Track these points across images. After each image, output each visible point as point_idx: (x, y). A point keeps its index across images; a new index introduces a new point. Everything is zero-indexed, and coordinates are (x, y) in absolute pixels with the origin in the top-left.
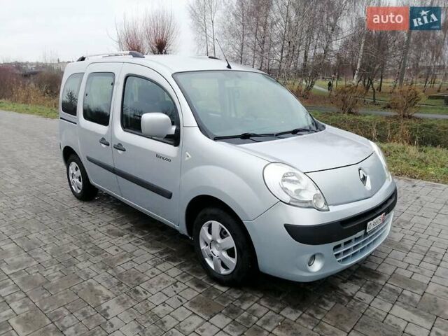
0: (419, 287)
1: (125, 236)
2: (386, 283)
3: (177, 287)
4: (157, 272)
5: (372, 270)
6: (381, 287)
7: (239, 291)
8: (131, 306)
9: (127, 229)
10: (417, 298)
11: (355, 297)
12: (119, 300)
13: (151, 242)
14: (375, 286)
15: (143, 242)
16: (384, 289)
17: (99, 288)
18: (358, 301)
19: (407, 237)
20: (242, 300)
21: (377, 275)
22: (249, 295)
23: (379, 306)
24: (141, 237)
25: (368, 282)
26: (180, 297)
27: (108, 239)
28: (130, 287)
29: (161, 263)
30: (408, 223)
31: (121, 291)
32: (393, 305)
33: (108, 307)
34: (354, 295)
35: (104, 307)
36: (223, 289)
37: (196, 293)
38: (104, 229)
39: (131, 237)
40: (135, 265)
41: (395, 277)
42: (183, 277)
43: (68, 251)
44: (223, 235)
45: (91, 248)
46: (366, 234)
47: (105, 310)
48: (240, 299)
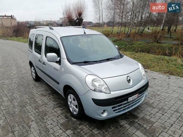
0: (151, 124)
1: (46, 97)
3: (58, 118)
4: (53, 111)
5: (135, 115)
7: (80, 121)
8: (39, 124)
9: (48, 94)
10: (148, 128)
12: (36, 122)
13: (55, 99)
15: (52, 99)
17: (31, 117)
19: (156, 102)
20: (80, 124)
21: (136, 117)
22: (83, 123)
24: (52, 97)
25: (131, 120)
26: (58, 122)
27: (40, 97)
28: (42, 116)
29: (56, 108)
30: (159, 95)
31: (38, 118)
33: (32, 124)
34: (123, 125)
35: (30, 124)
36: (75, 120)
37: (64, 121)
38: (40, 93)
39: (49, 97)
40: (46, 108)
41: (143, 119)
42: (62, 114)
43: (25, 102)
44: (74, 100)
45: (33, 101)
46: (128, 102)
47: (30, 125)
48: (79, 124)
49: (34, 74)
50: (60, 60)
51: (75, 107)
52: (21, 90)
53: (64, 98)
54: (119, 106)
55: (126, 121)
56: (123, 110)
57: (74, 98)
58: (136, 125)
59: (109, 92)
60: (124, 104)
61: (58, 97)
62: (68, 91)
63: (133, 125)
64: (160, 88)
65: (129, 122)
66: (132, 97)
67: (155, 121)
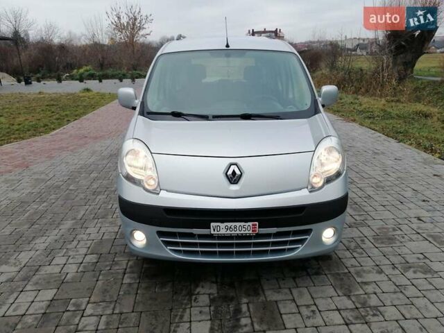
2: (248, 303)
6: (233, 303)
11: (194, 296)
14: (231, 299)
16: (231, 306)
18: (190, 300)
23: (197, 313)
25: (232, 294)
32: (211, 320)
41: (268, 305)
54: (184, 235)
55: (220, 289)
56: (204, 253)
58: (228, 308)
60: (203, 237)
63: (218, 306)
65: (223, 294)
66: (226, 224)
67: (290, 326)
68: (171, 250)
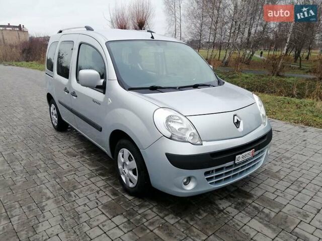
0: (278, 207)
1: (77, 157)
2: (253, 202)
3: (99, 194)
4: (89, 182)
5: (246, 192)
6: (247, 205)
7: (141, 200)
8: (62, 205)
9: (81, 152)
10: (273, 214)
11: (224, 211)
12: (56, 200)
13: (93, 162)
14: (243, 204)
15: (88, 161)
16: (249, 207)
17: (47, 191)
18: (226, 214)
19: (284, 169)
20: (141, 206)
21: (249, 196)
22: (147, 203)
23: (241, 218)
24: (87, 158)
25: (240, 201)
26: (97, 201)
27: (65, 158)
28: (67, 191)
29: (94, 177)
30: (288, 158)
31: (60, 194)
32: (252, 218)
33: (47, 204)
34: (224, 209)
35: (44, 204)
36: (130, 198)
37: (110, 199)
38: (65, 151)
39: (81, 158)
40: (76, 177)
41: (262, 198)
42: (105, 188)
43: (35, 165)
44: (130, 159)
45: (52, 164)
46: (235, 165)
47: (44, 206)
48: (139, 206)
49: (55, 117)
50: (105, 83)
51: (131, 173)
52: (29, 145)
53: (111, 157)
54: (217, 170)
55: (230, 201)
56: (226, 179)
57: (130, 155)
58: (250, 209)
59: (199, 143)
60: (227, 168)
61: (99, 159)
62: (118, 143)
63: (244, 210)
64: (289, 147)
65: (236, 203)
66: (243, 154)
67: (285, 204)
68: (210, 183)
